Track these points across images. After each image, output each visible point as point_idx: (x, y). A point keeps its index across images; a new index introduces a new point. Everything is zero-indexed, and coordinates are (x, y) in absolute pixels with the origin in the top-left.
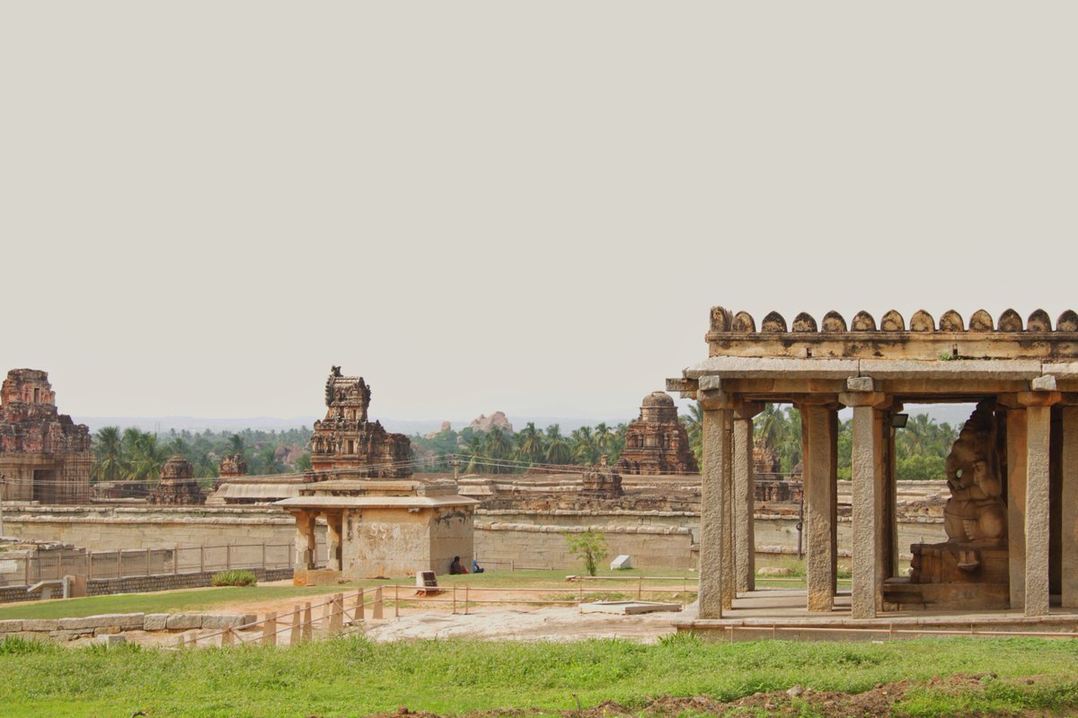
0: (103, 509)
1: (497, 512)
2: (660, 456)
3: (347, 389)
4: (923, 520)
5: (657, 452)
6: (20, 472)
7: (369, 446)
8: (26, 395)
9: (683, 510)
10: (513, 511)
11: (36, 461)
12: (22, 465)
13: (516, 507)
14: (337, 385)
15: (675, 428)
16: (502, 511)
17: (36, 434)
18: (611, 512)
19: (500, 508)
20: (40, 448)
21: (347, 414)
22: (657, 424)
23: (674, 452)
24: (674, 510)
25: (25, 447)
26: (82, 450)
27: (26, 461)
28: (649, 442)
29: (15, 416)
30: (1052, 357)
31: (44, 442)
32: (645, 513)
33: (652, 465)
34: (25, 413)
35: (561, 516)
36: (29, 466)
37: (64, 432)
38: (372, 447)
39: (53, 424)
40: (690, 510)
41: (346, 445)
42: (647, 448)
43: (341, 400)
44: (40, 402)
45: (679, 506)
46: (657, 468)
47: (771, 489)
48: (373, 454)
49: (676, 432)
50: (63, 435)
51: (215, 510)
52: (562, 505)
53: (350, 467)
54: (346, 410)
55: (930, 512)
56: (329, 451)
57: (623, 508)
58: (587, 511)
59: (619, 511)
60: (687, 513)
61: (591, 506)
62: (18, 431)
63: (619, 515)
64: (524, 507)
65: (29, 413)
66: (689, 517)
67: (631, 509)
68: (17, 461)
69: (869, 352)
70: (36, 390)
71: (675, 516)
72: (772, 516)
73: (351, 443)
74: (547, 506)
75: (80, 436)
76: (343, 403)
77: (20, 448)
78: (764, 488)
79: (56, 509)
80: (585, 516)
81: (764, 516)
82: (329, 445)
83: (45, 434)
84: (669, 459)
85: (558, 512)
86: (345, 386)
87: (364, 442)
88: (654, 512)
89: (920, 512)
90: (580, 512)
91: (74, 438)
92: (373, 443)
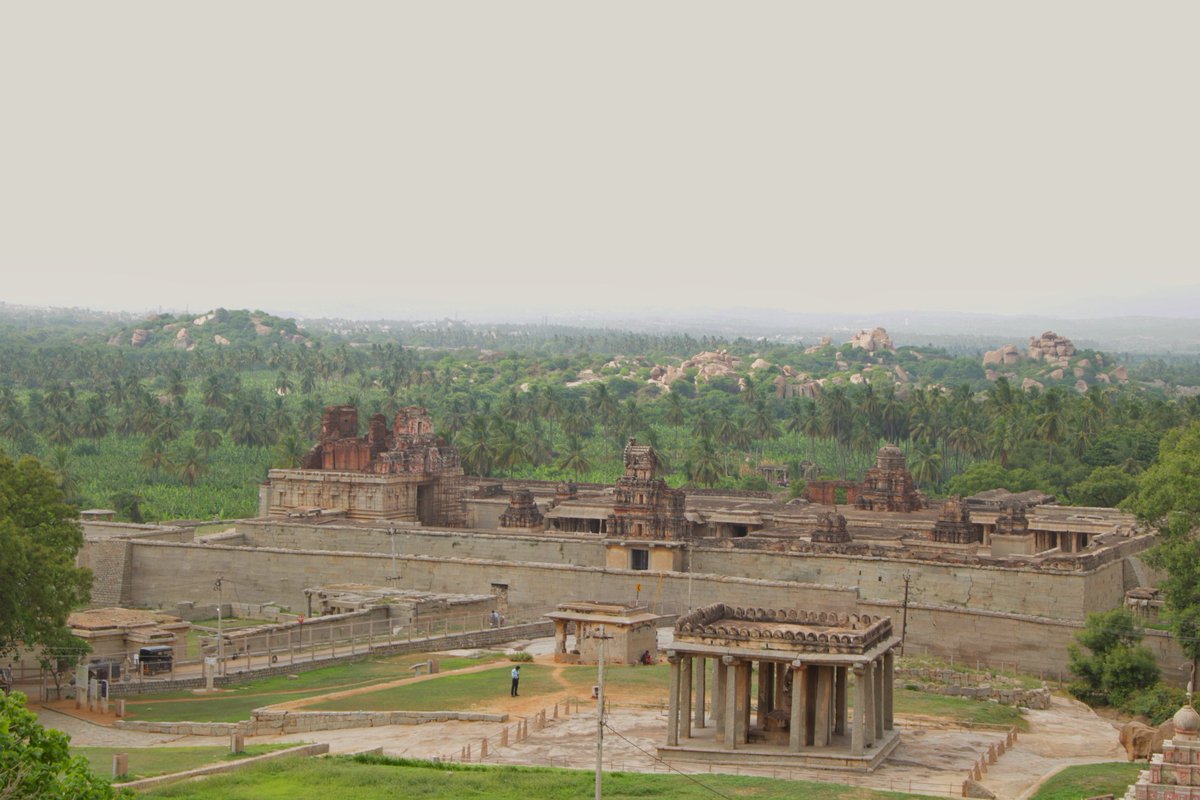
0: (465, 534)
1: (746, 550)
2: (888, 497)
3: (640, 456)
4: (1053, 572)
5: (887, 494)
6: (407, 488)
7: (654, 499)
8: (412, 428)
9: (880, 555)
10: (757, 551)
11: (419, 479)
12: (408, 483)
13: (760, 548)
14: (633, 453)
15: (901, 475)
16: (750, 551)
17: (420, 458)
18: (828, 555)
19: (748, 548)
20: (422, 469)
21: (640, 474)
22: (888, 472)
23: (900, 494)
24: (874, 555)
25: (411, 469)
26: (454, 466)
27: (411, 479)
28: (880, 485)
29: (403, 445)
30: (804, 651)
31: (425, 464)
32: (853, 556)
33: (882, 504)
34: (411, 442)
35: (792, 556)
36: (414, 483)
37: (441, 453)
38: (657, 500)
39: (432, 449)
40: (886, 556)
41: (638, 498)
42: (879, 490)
43: (635, 463)
44: (422, 432)
45: (878, 553)
46: (885, 506)
47: (959, 534)
48: (657, 505)
49: (902, 478)
50: (439, 456)
51: (545, 539)
52: (794, 548)
53: (640, 514)
54: (639, 472)
55: (1059, 566)
56: (626, 501)
57: (837, 553)
58: (811, 553)
59: (834, 554)
60: (883, 559)
61: (814, 550)
62: (406, 456)
63: (834, 558)
64: (766, 548)
65: (414, 442)
66: (885, 561)
67: (843, 553)
68: (405, 480)
69: (734, 644)
70: (419, 423)
71: (874, 560)
72: (944, 564)
73: (641, 496)
74: (782, 549)
75: (452, 455)
76: (636, 466)
77: (407, 469)
78: (954, 533)
79: (433, 533)
80: (810, 557)
81: (939, 563)
82: (626, 497)
83: (426, 457)
84: (896, 499)
85: (790, 553)
86: (638, 453)
87: (651, 496)
88: (859, 556)
89: (1052, 566)
90: (805, 554)
91: (448, 458)
92: (657, 497)
